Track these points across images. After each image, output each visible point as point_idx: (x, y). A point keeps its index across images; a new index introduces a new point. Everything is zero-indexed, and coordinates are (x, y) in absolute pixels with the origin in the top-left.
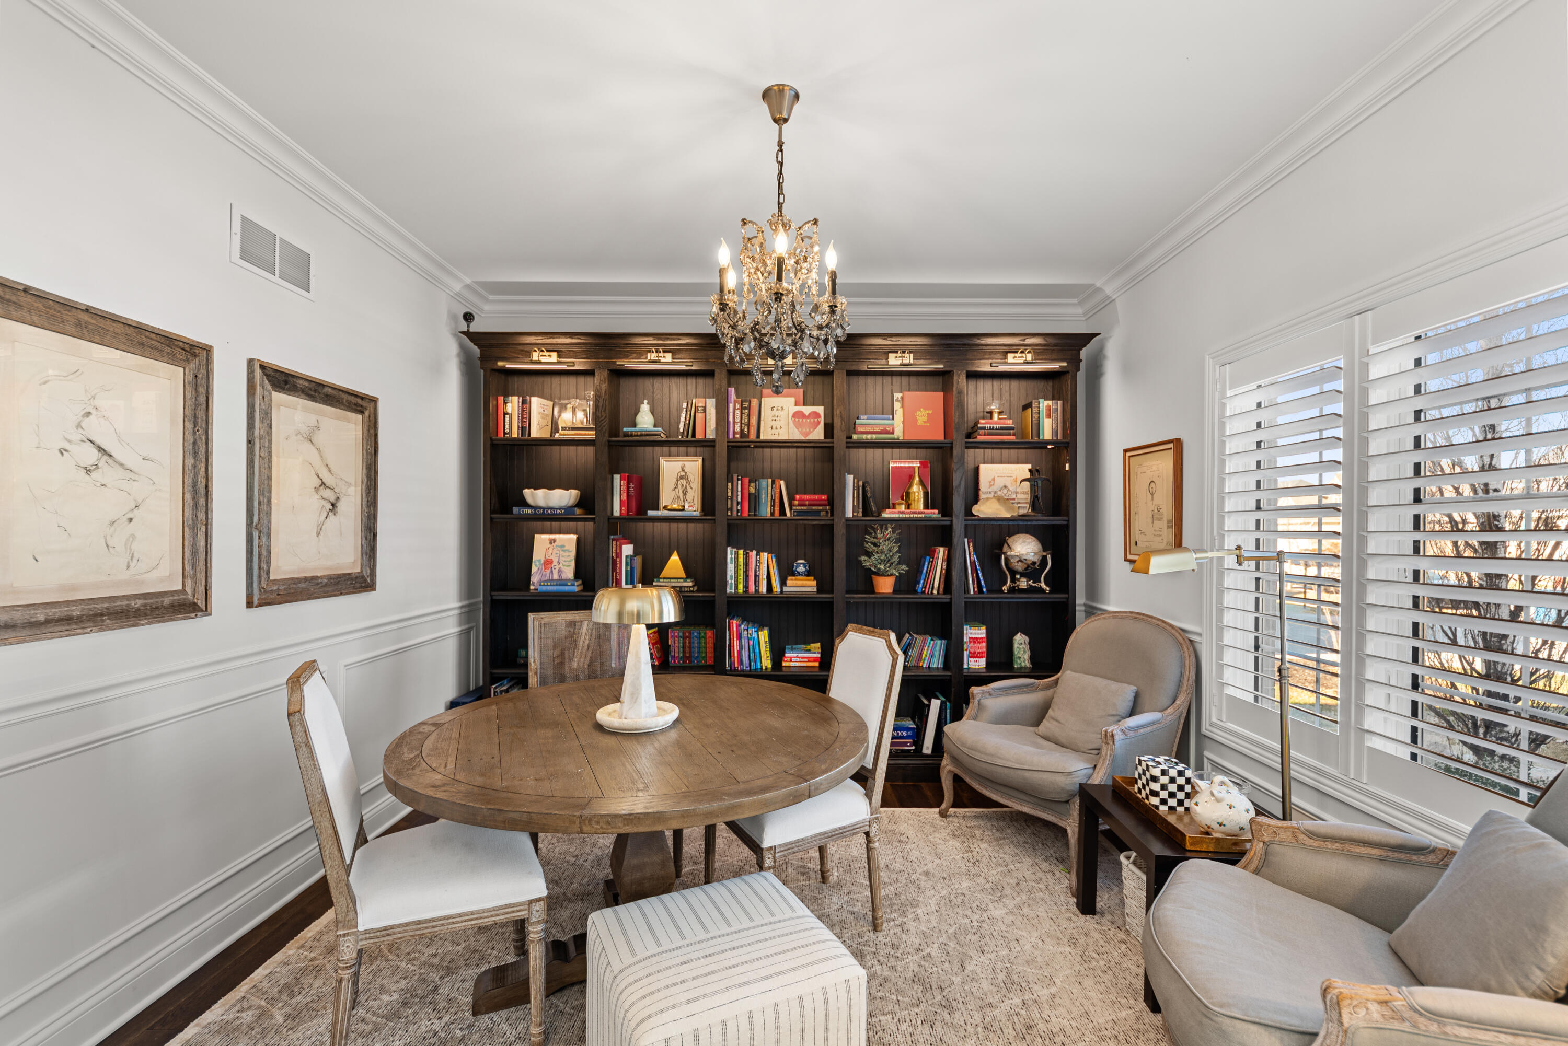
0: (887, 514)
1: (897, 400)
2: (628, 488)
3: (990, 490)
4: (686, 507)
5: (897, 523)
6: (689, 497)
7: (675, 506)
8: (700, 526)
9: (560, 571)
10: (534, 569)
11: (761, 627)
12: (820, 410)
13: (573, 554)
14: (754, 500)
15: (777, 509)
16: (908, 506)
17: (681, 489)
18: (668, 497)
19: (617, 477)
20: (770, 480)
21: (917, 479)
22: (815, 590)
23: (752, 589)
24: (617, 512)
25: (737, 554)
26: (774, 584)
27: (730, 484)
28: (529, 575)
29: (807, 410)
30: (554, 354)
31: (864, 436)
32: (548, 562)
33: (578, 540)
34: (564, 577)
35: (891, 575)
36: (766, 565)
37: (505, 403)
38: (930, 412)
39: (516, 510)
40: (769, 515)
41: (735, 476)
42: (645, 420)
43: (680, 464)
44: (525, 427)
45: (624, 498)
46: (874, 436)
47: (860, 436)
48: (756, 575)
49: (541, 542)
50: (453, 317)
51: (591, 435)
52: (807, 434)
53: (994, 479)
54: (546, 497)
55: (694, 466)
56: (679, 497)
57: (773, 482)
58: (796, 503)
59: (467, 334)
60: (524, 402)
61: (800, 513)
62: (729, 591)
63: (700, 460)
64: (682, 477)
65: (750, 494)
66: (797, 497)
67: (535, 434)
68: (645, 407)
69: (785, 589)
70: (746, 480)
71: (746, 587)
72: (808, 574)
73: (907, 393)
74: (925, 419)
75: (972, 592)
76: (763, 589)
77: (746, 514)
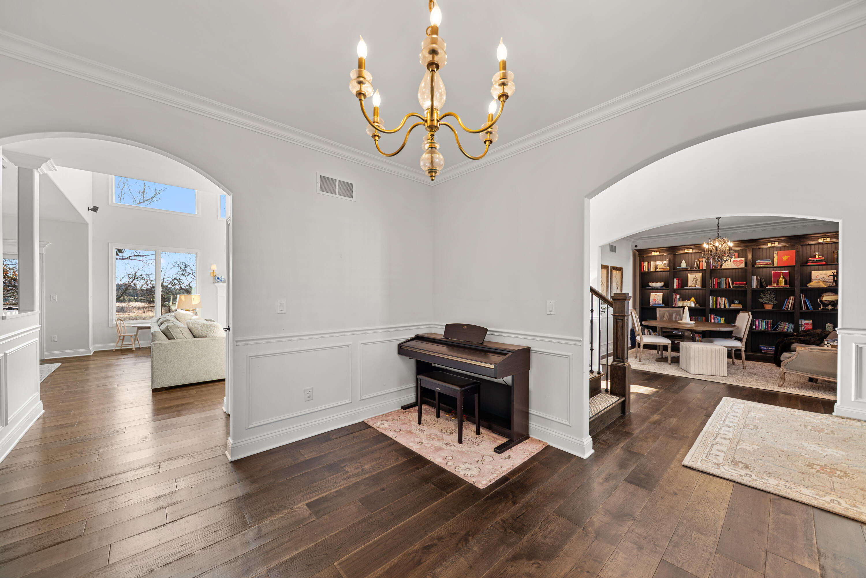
0: (769, 287)
1: (775, 254)
2: (678, 282)
3: (817, 279)
4: (697, 286)
5: (774, 290)
6: (697, 283)
7: (693, 286)
8: (701, 291)
9: (658, 302)
10: (651, 301)
11: (722, 317)
12: (743, 259)
13: (662, 297)
14: (719, 284)
15: (727, 286)
16: (778, 284)
17: (695, 281)
18: (691, 283)
19: (675, 279)
20: (725, 279)
21: (782, 276)
22: (741, 308)
23: (719, 307)
24: (675, 287)
25: (713, 299)
26: (726, 306)
27: (711, 280)
28: (649, 302)
29: (738, 259)
30: (658, 252)
31: (759, 266)
32: (654, 300)
33: (663, 295)
34: (659, 303)
35: (771, 304)
36: (723, 301)
37: (644, 263)
38: (789, 256)
39: (647, 287)
40: (725, 288)
41: (713, 278)
42: (684, 265)
43: (695, 275)
44: (649, 269)
45: (677, 284)
46: (763, 266)
47: (757, 266)
48: (720, 304)
49: (653, 295)
50: (632, 246)
51: (668, 269)
52: (738, 266)
53: (818, 276)
54: (655, 284)
55: (699, 276)
56: (694, 283)
57: (726, 279)
58: (734, 284)
59: (636, 250)
60: (649, 263)
61: (735, 287)
62: (710, 307)
63: (701, 274)
64: (695, 278)
65: (718, 282)
66: (735, 283)
67: (651, 270)
68: (684, 262)
69: (730, 307)
70: (717, 279)
71: (716, 306)
72: (739, 303)
73: (779, 252)
74: (787, 259)
75: (804, 309)
76: (723, 307)
77: (716, 287)
